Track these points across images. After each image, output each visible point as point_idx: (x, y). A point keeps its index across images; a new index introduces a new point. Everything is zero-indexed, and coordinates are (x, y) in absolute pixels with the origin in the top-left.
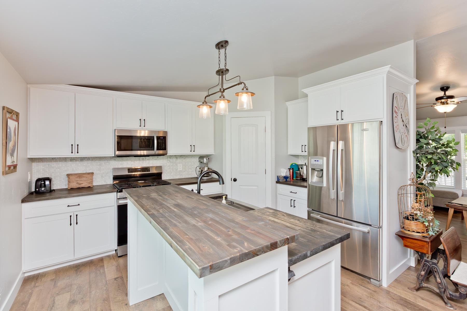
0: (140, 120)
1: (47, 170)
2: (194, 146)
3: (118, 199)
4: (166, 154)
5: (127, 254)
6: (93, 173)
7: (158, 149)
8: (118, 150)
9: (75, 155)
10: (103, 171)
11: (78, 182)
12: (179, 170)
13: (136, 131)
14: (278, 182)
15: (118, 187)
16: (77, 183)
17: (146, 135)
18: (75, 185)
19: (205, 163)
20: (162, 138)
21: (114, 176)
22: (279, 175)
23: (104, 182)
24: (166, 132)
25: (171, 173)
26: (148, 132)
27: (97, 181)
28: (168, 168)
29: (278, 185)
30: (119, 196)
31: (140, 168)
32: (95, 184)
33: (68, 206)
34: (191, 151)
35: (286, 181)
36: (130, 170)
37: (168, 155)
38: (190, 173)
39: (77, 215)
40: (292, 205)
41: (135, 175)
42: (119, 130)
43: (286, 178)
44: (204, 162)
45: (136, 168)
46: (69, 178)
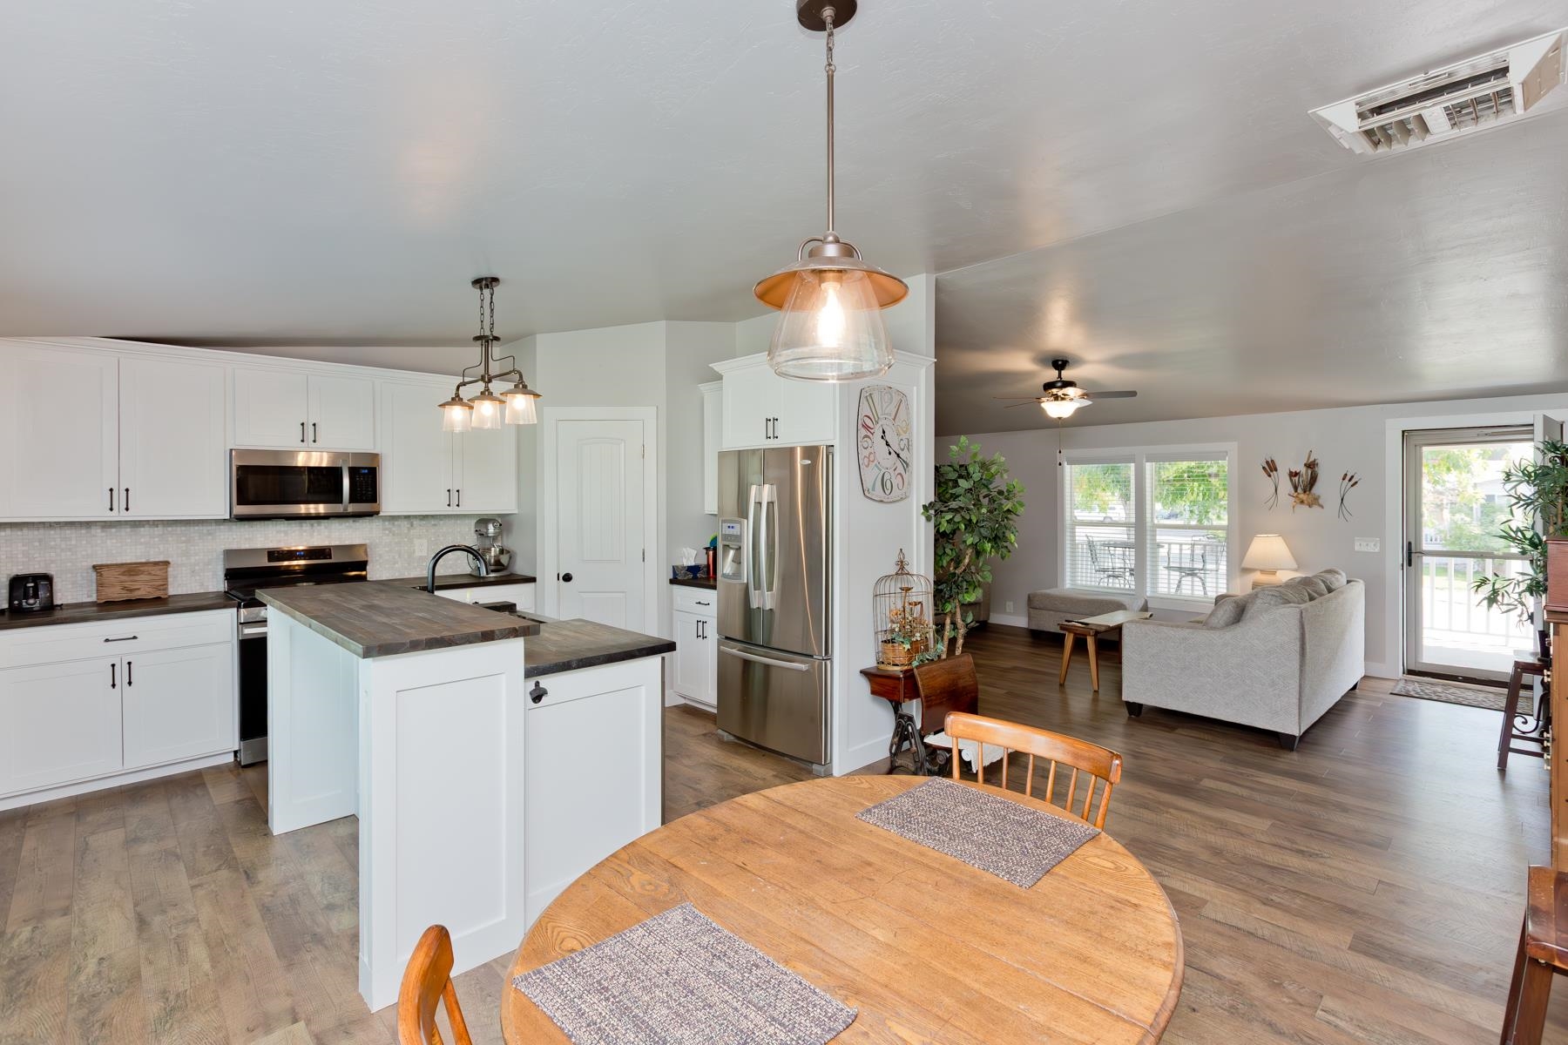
0: (303, 424)
1: (36, 555)
2: (458, 491)
3: (241, 623)
4: (378, 513)
5: (266, 761)
6: (167, 563)
7: (353, 500)
8: (239, 503)
9: (119, 515)
10: (197, 558)
11: (126, 584)
12: (417, 554)
13: (292, 454)
14: (674, 581)
15: (241, 596)
16: (124, 588)
17: (324, 464)
18: (116, 594)
19: (490, 535)
20: (366, 471)
21: (227, 570)
22: (677, 563)
23: (198, 588)
24: (375, 456)
25: (394, 564)
26: (329, 457)
27: (179, 585)
28: (387, 549)
29: (676, 588)
30: (245, 617)
31: (303, 550)
32: (172, 591)
33: (107, 640)
34: (449, 505)
35: (695, 577)
36: (274, 555)
37: (381, 514)
38: (451, 562)
39: (129, 663)
40: (700, 633)
41: (292, 568)
42: (243, 453)
43: (694, 569)
44: (487, 533)
45: (293, 549)
46: (101, 575)
